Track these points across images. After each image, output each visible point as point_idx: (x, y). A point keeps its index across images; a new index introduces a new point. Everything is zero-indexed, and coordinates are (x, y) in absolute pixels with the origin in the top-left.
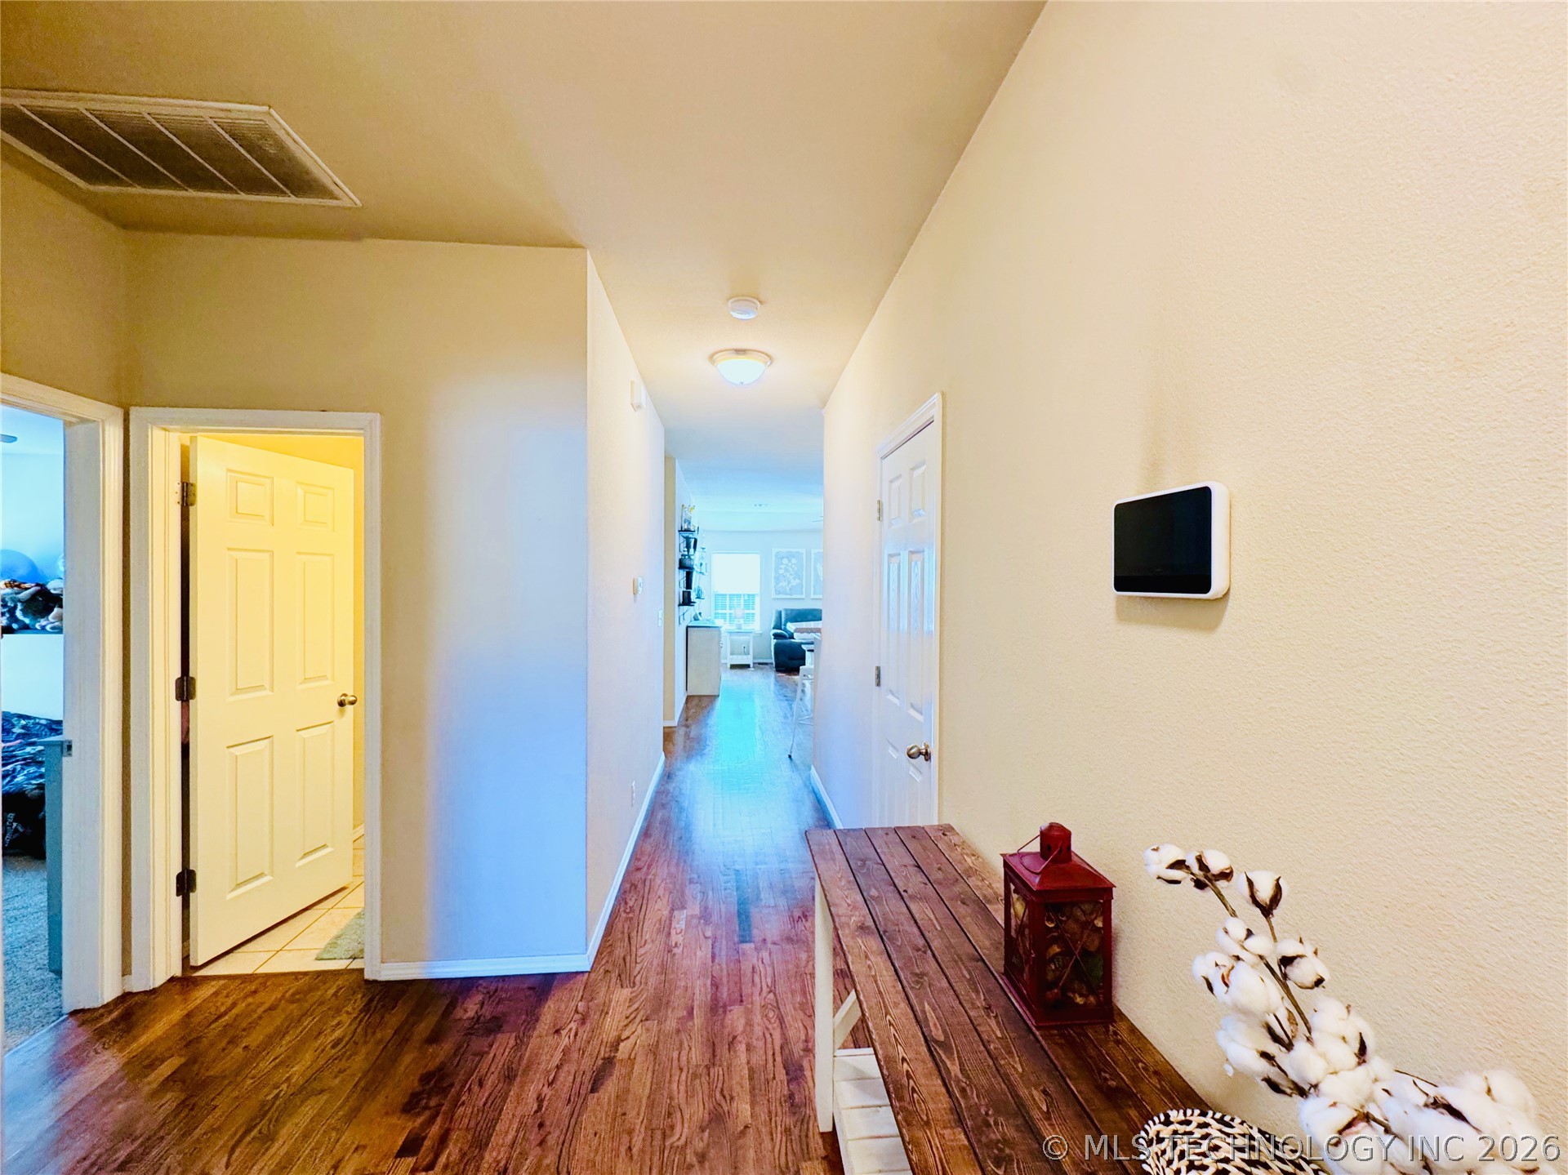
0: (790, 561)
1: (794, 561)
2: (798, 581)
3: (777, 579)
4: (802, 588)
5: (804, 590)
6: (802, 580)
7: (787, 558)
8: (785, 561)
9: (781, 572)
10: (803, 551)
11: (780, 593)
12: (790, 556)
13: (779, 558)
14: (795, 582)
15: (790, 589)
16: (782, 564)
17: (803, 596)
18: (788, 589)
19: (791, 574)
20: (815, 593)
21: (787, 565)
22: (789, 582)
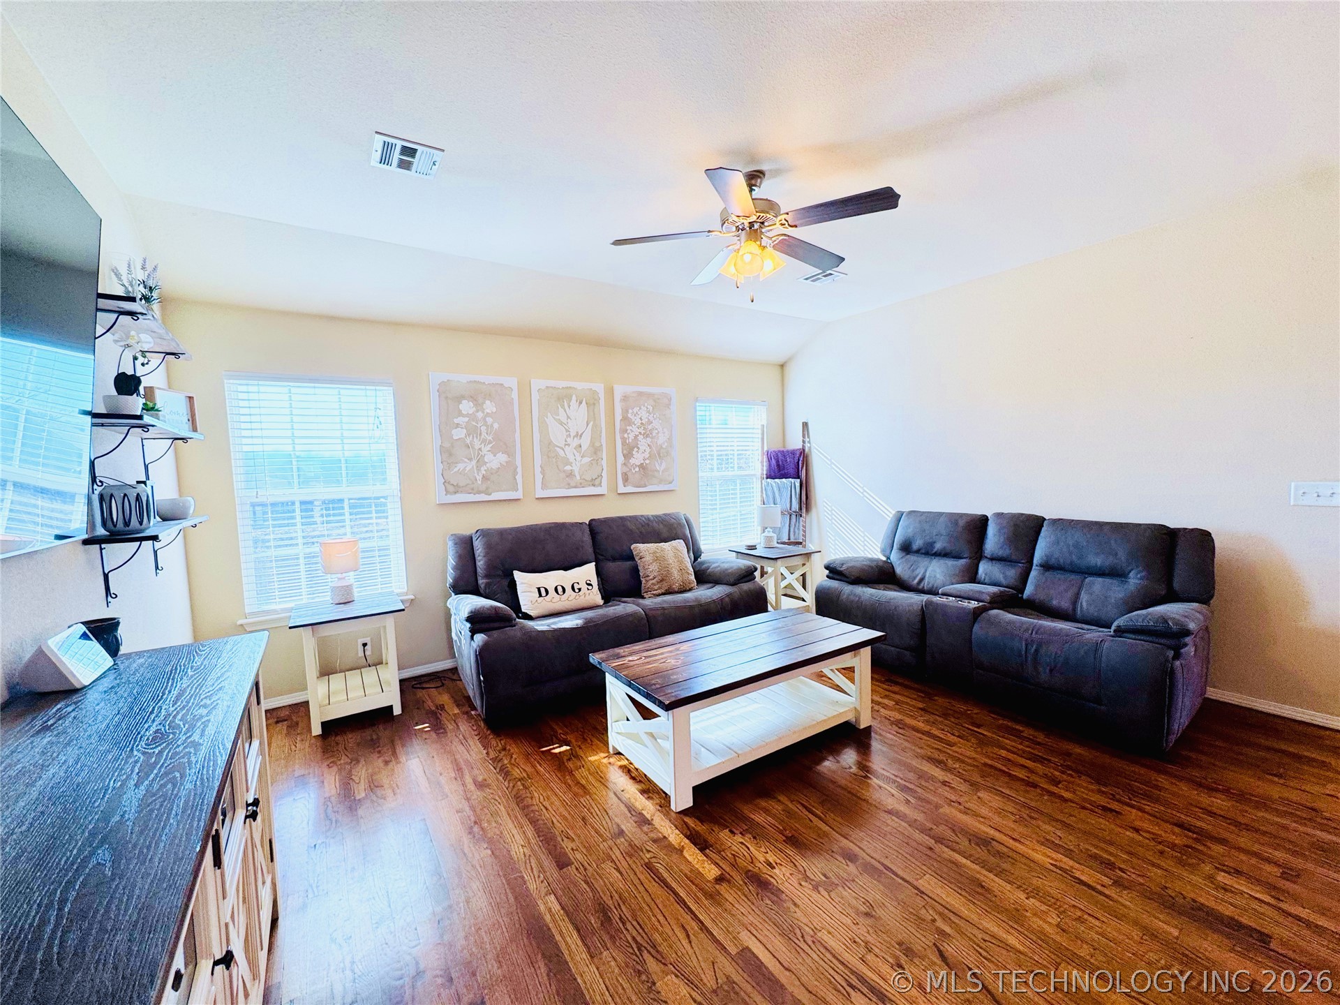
0: (479, 406)
1: (489, 407)
2: (502, 458)
3: (448, 454)
4: (515, 473)
5: (519, 478)
6: (510, 453)
7: (473, 398)
8: (466, 407)
9: (459, 434)
10: (511, 382)
11: (457, 489)
12: (477, 395)
13: (450, 397)
14: (495, 461)
15: (485, 478)
16: (460, 414)
17: (518, 494)
18: (479, 478)
19: (484, 441)
20: (544, 486)
21: (472, 417)
22: (481, 462)
